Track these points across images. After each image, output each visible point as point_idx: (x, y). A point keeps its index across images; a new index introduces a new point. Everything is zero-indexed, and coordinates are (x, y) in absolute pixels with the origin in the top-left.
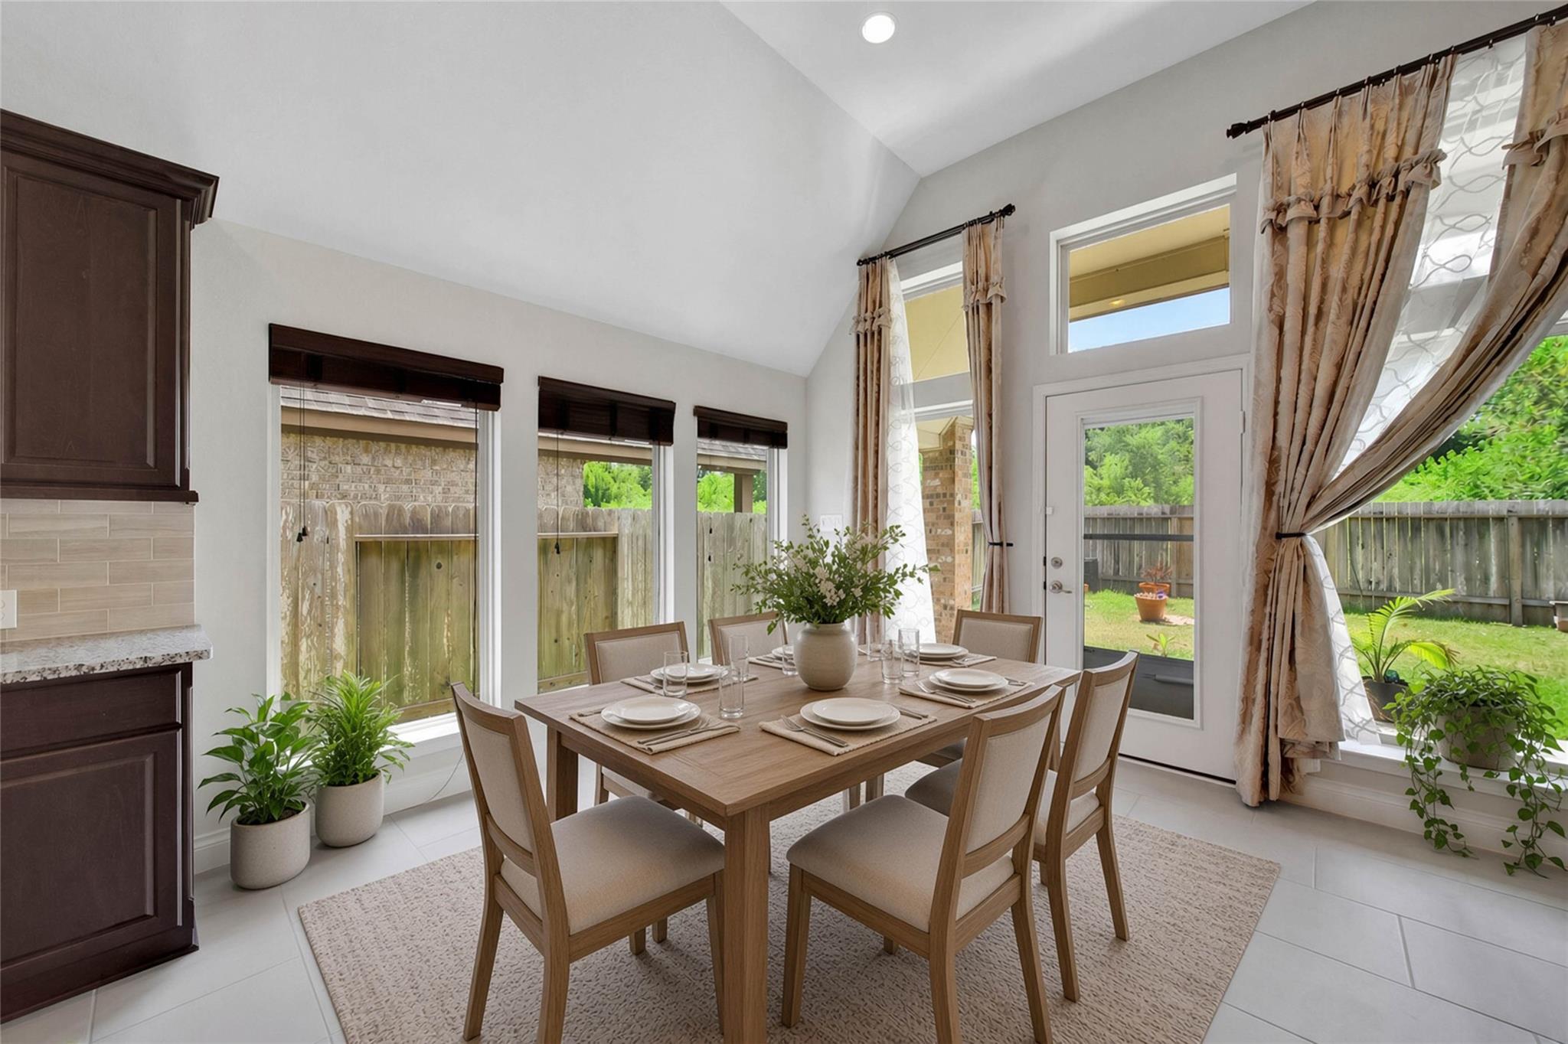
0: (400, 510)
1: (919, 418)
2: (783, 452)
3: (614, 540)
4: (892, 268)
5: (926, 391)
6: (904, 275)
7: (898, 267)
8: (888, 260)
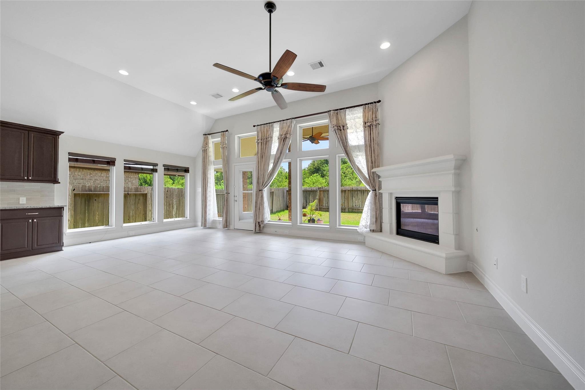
0: (85, 186)
1: (214, 167)
2: (188, 174)
3: (146, 194)
4: (209, 137)
5: (215, 163)
6: (212, 138)
7: (211, 136)
8: (208, 135)
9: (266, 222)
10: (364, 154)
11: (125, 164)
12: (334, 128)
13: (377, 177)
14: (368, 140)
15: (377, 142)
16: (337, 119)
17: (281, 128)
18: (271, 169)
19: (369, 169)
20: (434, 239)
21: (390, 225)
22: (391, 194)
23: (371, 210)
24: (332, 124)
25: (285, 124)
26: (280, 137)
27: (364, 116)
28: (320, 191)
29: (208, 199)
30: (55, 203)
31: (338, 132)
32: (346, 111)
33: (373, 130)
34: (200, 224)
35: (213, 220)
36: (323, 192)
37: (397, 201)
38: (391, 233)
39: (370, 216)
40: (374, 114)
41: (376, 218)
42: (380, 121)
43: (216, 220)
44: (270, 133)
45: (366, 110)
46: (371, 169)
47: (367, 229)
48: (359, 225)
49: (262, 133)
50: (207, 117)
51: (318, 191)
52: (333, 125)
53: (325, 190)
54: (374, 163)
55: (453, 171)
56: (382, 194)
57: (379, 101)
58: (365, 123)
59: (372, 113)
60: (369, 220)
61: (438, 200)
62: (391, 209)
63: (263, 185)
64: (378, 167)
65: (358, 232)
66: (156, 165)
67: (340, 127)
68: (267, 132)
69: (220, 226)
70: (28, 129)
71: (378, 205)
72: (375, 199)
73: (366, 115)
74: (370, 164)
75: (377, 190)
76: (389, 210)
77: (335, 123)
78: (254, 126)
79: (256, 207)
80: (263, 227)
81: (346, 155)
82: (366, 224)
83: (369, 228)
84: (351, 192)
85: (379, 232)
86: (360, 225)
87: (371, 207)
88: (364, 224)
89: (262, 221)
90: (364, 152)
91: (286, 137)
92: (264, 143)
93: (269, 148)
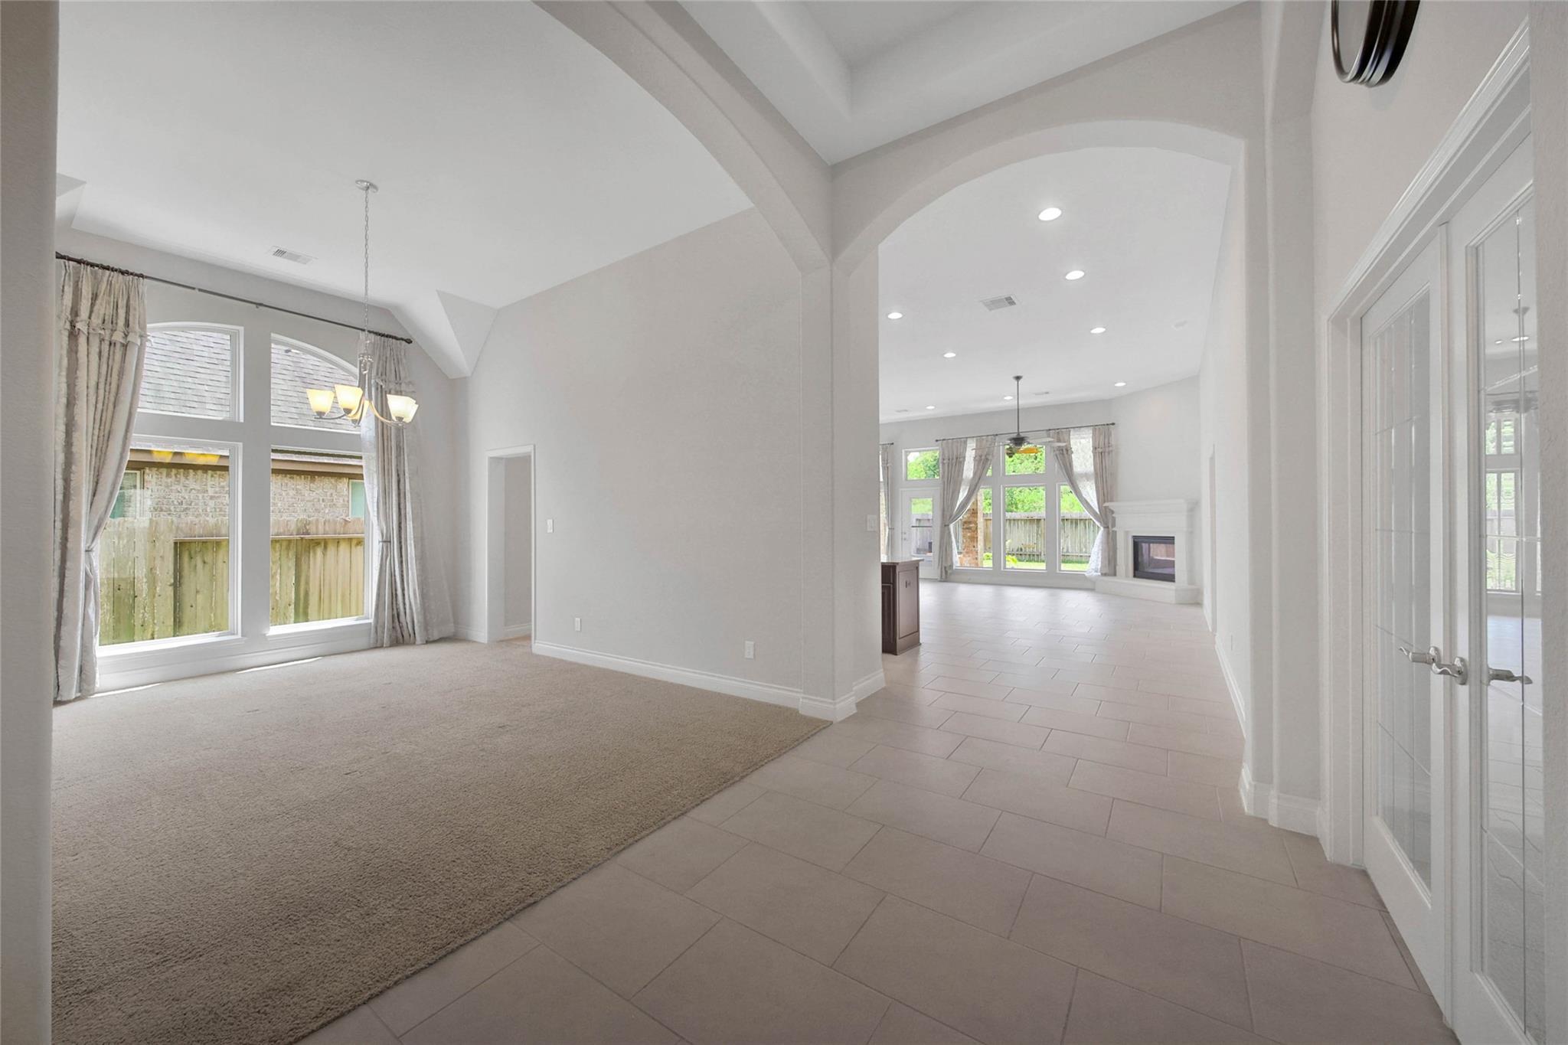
9: (954, 567)
10: (1094, 484)
12: (1055, 452)
13: (1111, 512)
14: (1099, 469)
15: (1110, 471)
16: (1059, 440)
17: (978, 446)
19: (1100, 503)
20: (1170, 578)
21: (1126, 567)
22: (1127, 532)
23: (1102, 550)
25: (984, 441)
26: (977, 458)
27: (1094, 439)
31: (1061, 457)
32: (1071, 431)
33: (1105, 458)
37: (1134, 540)
38: (1127, 576)
39: (1102, 558)
40: (1106, 439)
41: (1109, 560)
42: (1113, 448)
44: (961, 451)
45: (1096, 433)
46: (1103, 503)
47: (1097, 573)
48: (1086, 571)
49: (949, 451)
52: (1054, 447)
54: (1106, 496)
55: (1186, 513)
56: (1116, 532)
57: (1113, 424)
58: (1096, 448)
59: (1103, 436)
60: (1099, 565)
61: (1174, 539)
62: (1127, 548)
64: (1112, 501)
65: (1087, 578)
67: (1063, 451)
68: (957, 450)
71: (1111, 544)
72: (1107, 537)
73: (1096, 439)
74: (1101, 497)
75: (1110, 527)
76: (1125, 548)
77: (1057, 446)
78: (937, 441)
80: (952, 573)
81: (1070, 483)
82: (1095, 569)
83: (1101, 571)
85: (1112, 575)
88: (1092, 569)
89: (951, 566)
90: (1093, 481)
91: (987, 459)
92: (952, 465)
93: (961, 471)
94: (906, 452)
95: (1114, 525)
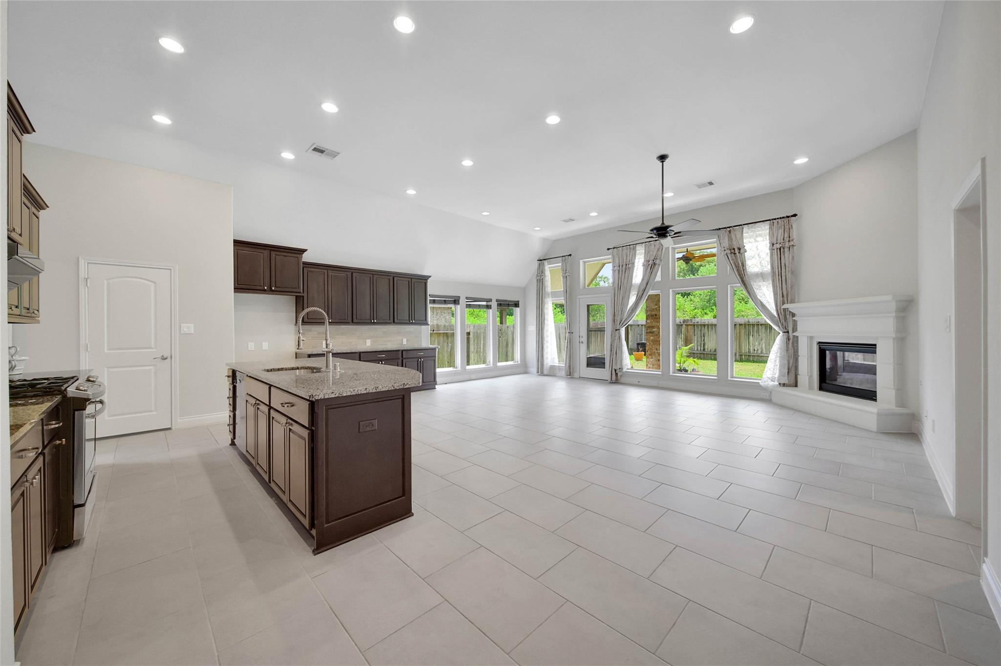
1: (552, 300)
2: (518, 309)
4: (546, 262)
5: (554, 294)
6: (547, 265)
7: (548, 262)
8: (544, 261)
9: (625, 370)
10: (771, 285)
11: (467, 302)
12: (726, 252)
13: (791, 315)
14: (777, 267)
15: (791, 269)
16: (730, 239)
17: (647, 253)
18: (632, 303)
19: (778, 304)
20: (870, 395)
21: (809, 378)
22: (811, 338)
23: (780, 357)
24: (722, 246)
25: (653, 247)
26: (645, 263)
27: (771, 235)
28: (687, 325)
29: (546, 339)
30: (423, 344)
31: (731, 257)
32: (744, 228)
33: (784, 254)
34: (534, 370)
35: (551, 365)
36: (692, 327)
37: (820, 348)
38: (811, 388)
39: (780, 366)
40: (786, 233)
41: (789, 369)
42: (795, 242)
43: (555, 366)
44: (631, 257)
45: (775, 227)
46: (782, 304)
47: (774, 382)
48: (762, 377)
49: (619, 258)
50: (545, 240)
51: (684, 326)
52: (724, 247)
53: (696, 324)
54: (785, 296)
55: (894, 314)
56: (797, 337)
57: (795, 215)
58: (773, 244)
59: (783, 230)
60: (778, 371)
61: (876, 348)
62: (811, 357)
63: (621, 324)
64: (792, 302)
65: (761, 386)
66: (490, 300)
67: (735, 251)
68: (627, 256)
69: (563, 373)
70: (411, 277)
71: (791, 351)
72: (787, 344)
73: (775, 234)
74: (780, 298)
75: (790, 332)
76: (808, 358)
77: (728, 246)
78: (608, 249)
79: (611, 351)
80: (621, 376)
81: (742, 285)
82: (773, 376)
83: (778, 380)
84: (745, 327)
85: (792, 386)
86: (764, 376)
87: (781, 354)
88: (770, 376)
89: (621, 369)
90: (771, 282)
91: (655, 264)
92: (622, 271)
93: (630, 277)
94: (585, 262)
95: (795, 329)
